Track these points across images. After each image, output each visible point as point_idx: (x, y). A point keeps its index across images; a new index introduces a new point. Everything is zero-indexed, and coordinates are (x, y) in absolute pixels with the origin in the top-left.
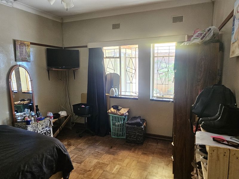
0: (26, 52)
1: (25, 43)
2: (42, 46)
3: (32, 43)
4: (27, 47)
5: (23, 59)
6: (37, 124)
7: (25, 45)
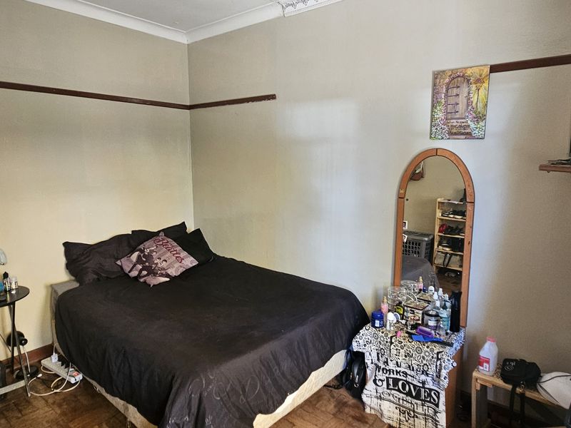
0: (469, 103)
1: (469, 72)
2: (561, 66)
3: (495, 69)
4: (474, 87)
5: (454, 131)
6: (391, 337)
7: (468, 81)
